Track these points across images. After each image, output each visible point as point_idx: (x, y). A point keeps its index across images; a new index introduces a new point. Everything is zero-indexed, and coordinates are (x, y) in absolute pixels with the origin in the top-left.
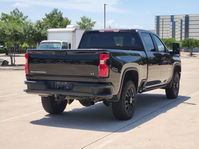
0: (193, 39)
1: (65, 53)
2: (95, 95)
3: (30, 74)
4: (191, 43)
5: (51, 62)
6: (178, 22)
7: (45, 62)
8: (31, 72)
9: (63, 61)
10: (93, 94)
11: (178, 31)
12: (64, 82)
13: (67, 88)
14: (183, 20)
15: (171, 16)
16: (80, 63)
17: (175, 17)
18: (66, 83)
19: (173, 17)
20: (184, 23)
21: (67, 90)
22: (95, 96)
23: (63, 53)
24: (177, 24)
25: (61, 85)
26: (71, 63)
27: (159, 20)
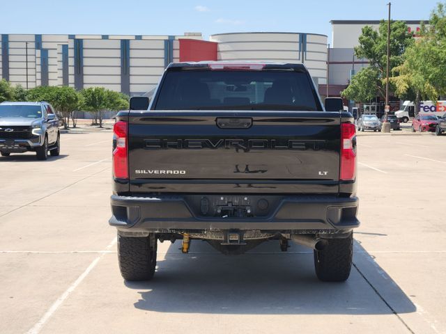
0: (103, 89)
1: (250, 121)
2: (338, 224)
3: (132, 178)
4: (101, 99)
5: (205, 145)
6: (56, 49)
7: (184, 145)
8: (138, 172)
9: (240, 142)
10: (332, 222)
11: (57, 71)
12: (239, 197)
13: (249, 211)
14: (69, 47)
15: (36, 36)
16: (290, 148)
17: (44, 39)
18: (246, 199)
19: (41, 39)
20: (71, 53)
21: (250, 216)
22: (337, 227)
23: (241, 120)
24: (51, 54)
25: (230, 205)
26: (265, 148)
27: (8, 44)
